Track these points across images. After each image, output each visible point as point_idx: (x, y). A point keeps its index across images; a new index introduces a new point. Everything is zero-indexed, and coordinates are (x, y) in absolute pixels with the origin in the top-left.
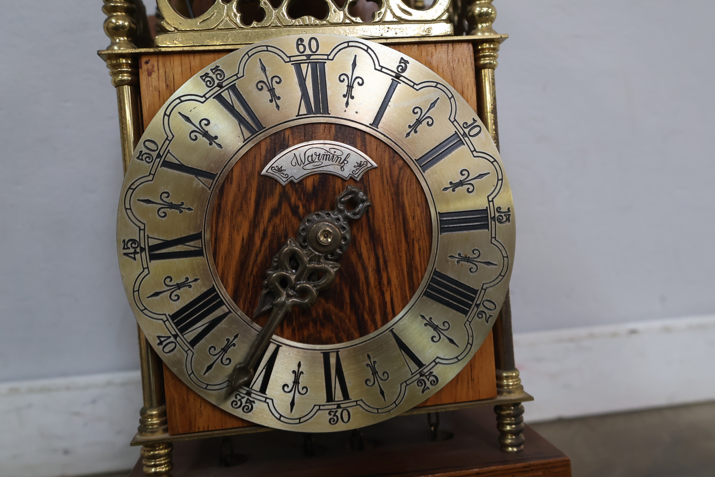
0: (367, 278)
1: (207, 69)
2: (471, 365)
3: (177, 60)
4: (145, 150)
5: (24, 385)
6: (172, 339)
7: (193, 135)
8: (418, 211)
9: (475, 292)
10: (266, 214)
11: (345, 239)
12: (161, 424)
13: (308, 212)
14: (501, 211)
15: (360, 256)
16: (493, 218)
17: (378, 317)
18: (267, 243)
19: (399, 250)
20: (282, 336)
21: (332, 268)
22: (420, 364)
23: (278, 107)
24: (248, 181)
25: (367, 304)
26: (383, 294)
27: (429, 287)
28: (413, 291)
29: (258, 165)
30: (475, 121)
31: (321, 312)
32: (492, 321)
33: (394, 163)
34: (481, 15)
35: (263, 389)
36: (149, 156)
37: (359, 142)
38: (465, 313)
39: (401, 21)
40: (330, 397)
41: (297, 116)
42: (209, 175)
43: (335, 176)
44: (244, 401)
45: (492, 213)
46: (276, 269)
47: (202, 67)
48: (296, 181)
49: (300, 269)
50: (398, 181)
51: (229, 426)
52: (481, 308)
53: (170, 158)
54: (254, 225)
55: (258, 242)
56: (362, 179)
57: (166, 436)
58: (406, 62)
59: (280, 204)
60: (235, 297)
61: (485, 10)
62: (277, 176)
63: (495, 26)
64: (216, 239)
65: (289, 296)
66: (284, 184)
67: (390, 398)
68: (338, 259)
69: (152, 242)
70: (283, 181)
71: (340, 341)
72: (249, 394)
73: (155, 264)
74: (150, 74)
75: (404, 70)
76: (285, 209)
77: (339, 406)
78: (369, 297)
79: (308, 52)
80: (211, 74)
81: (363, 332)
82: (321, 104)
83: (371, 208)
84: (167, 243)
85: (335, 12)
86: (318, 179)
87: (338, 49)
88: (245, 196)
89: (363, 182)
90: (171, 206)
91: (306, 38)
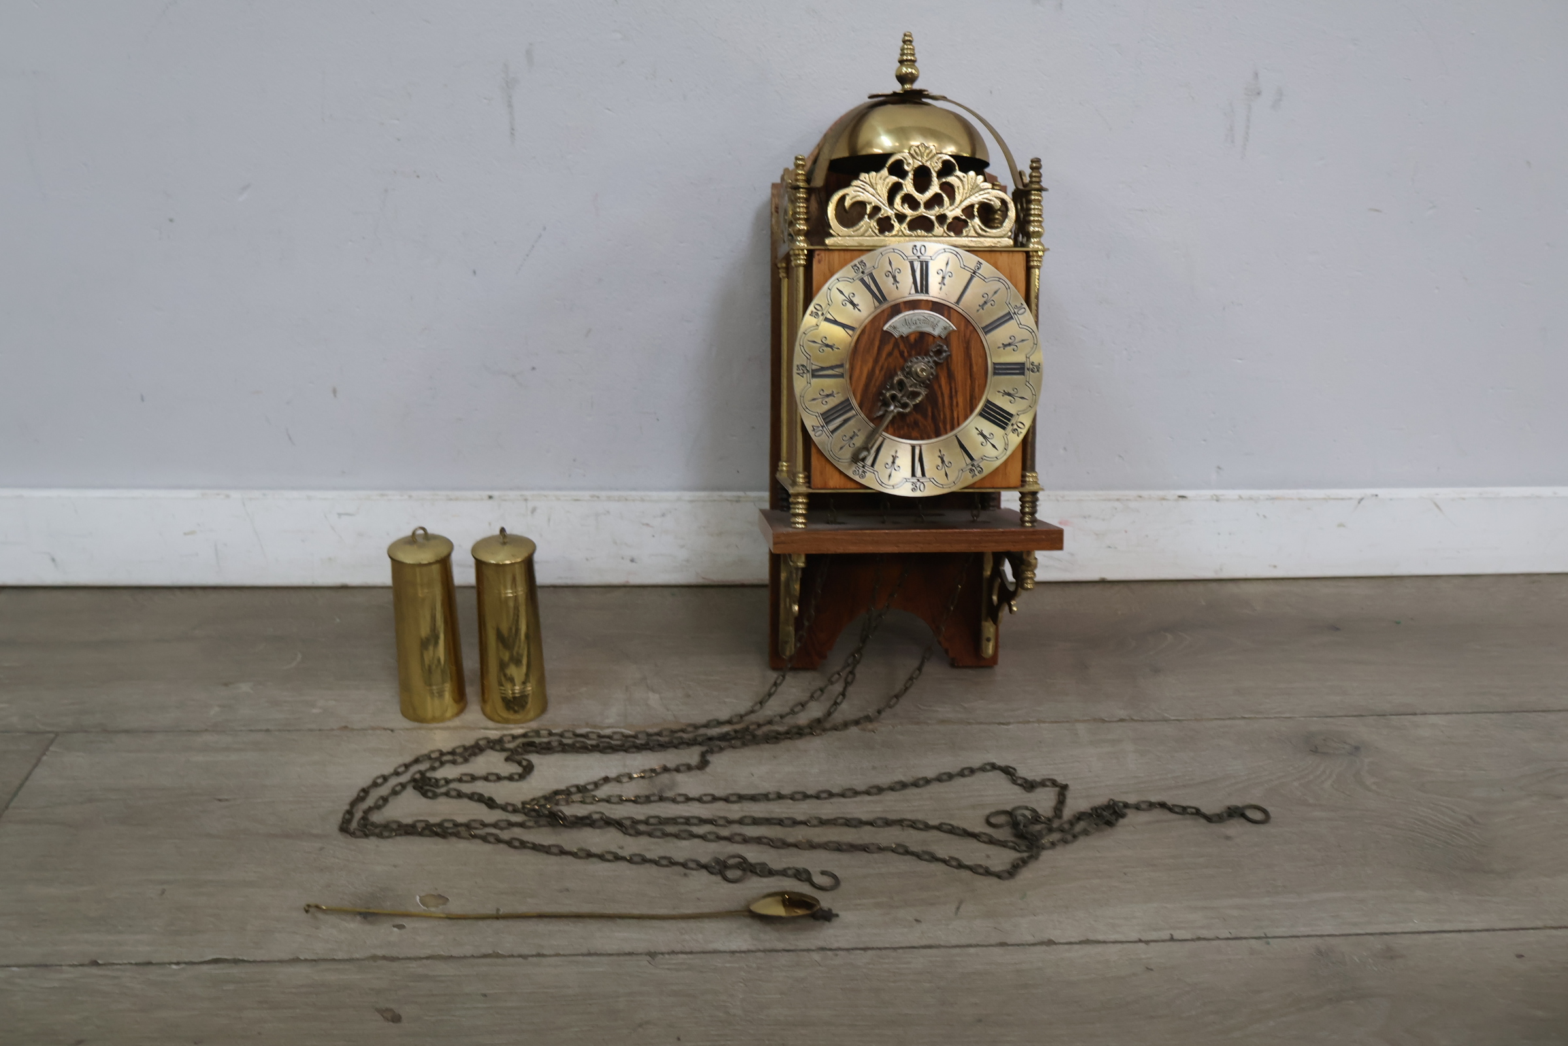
0: (943, 401)
1: (856, 262)
2: (1006, 463)
3: (836, 254)
4: (815, 310)
5: (603, 494)
6: (821, 428)
7: (844, 302)
8: (980, 361)
9: (1011, 415)
10: (884, 355)
11: (932, 374)
12: (804, 483)
13: (910, 355)
14: (1034, 364)
15: (940, 386)
16: (1028, 369)
17: (948, 427)
18: (883, 373)
19: (966, 385)
20: (887, 432)
21: (924, 392)
22: (971, 458)
23: (897, 287)
24: (875, 333)
25: (942, 417)
26: (952, 412)
27: (983, 410)
28: (972, 411)
29: (882, 323)
30: (1023, 304)
31: (912, 418)
32: (1022, 436)
33: (967, 328)
34: (1034, 232)
35: (873, 465)
36: (817, 314)
37: (946, 313)
38: (1004, 428)
39: (980, 236)
40: (913, 474)
41: (908, 294)
42: (852, 328)
43: (929, 334)
44: (860, 471)
45: (1028, 365)
46: (888, 390)
47: (852, 260)
48: (905, 336)
49: (904, 390)
50: (969, 340)
51: (849, 486)
52: (1015, 427)
53: (829, 316)
54: (876, 361)
55: (877, 372)
56: (946, 338)
57: (809, 490)
58: (981, 263)
59: (893, 349)
60: (861, 406)
61: (1037, 229)
62: (893, 332)
63: (1043, 240)
64: (852, 368)
65: (896, 407)
66: (896, 336)
67: (952, 478)
68: (927, 386)
69: (814, 367)
70: (896, 335)
71: (922, 439)
72: (863, 467)
73: (815, 381)
74: (819, 262)
75: (979, 269)
76: (896, 353)
77: (918, 481)
78: (943, 413)
79: (919, 254)
80: (858, 265)
81: (938, 435)
82: (924, 288)
83: (950, 356)
84: (822, 369)
85: (938, 230)
86: (918, 335)
87: (938, 253)
88: (872, 343)
89: (947, 339)
90: (827, 345)
91: (918, 245)
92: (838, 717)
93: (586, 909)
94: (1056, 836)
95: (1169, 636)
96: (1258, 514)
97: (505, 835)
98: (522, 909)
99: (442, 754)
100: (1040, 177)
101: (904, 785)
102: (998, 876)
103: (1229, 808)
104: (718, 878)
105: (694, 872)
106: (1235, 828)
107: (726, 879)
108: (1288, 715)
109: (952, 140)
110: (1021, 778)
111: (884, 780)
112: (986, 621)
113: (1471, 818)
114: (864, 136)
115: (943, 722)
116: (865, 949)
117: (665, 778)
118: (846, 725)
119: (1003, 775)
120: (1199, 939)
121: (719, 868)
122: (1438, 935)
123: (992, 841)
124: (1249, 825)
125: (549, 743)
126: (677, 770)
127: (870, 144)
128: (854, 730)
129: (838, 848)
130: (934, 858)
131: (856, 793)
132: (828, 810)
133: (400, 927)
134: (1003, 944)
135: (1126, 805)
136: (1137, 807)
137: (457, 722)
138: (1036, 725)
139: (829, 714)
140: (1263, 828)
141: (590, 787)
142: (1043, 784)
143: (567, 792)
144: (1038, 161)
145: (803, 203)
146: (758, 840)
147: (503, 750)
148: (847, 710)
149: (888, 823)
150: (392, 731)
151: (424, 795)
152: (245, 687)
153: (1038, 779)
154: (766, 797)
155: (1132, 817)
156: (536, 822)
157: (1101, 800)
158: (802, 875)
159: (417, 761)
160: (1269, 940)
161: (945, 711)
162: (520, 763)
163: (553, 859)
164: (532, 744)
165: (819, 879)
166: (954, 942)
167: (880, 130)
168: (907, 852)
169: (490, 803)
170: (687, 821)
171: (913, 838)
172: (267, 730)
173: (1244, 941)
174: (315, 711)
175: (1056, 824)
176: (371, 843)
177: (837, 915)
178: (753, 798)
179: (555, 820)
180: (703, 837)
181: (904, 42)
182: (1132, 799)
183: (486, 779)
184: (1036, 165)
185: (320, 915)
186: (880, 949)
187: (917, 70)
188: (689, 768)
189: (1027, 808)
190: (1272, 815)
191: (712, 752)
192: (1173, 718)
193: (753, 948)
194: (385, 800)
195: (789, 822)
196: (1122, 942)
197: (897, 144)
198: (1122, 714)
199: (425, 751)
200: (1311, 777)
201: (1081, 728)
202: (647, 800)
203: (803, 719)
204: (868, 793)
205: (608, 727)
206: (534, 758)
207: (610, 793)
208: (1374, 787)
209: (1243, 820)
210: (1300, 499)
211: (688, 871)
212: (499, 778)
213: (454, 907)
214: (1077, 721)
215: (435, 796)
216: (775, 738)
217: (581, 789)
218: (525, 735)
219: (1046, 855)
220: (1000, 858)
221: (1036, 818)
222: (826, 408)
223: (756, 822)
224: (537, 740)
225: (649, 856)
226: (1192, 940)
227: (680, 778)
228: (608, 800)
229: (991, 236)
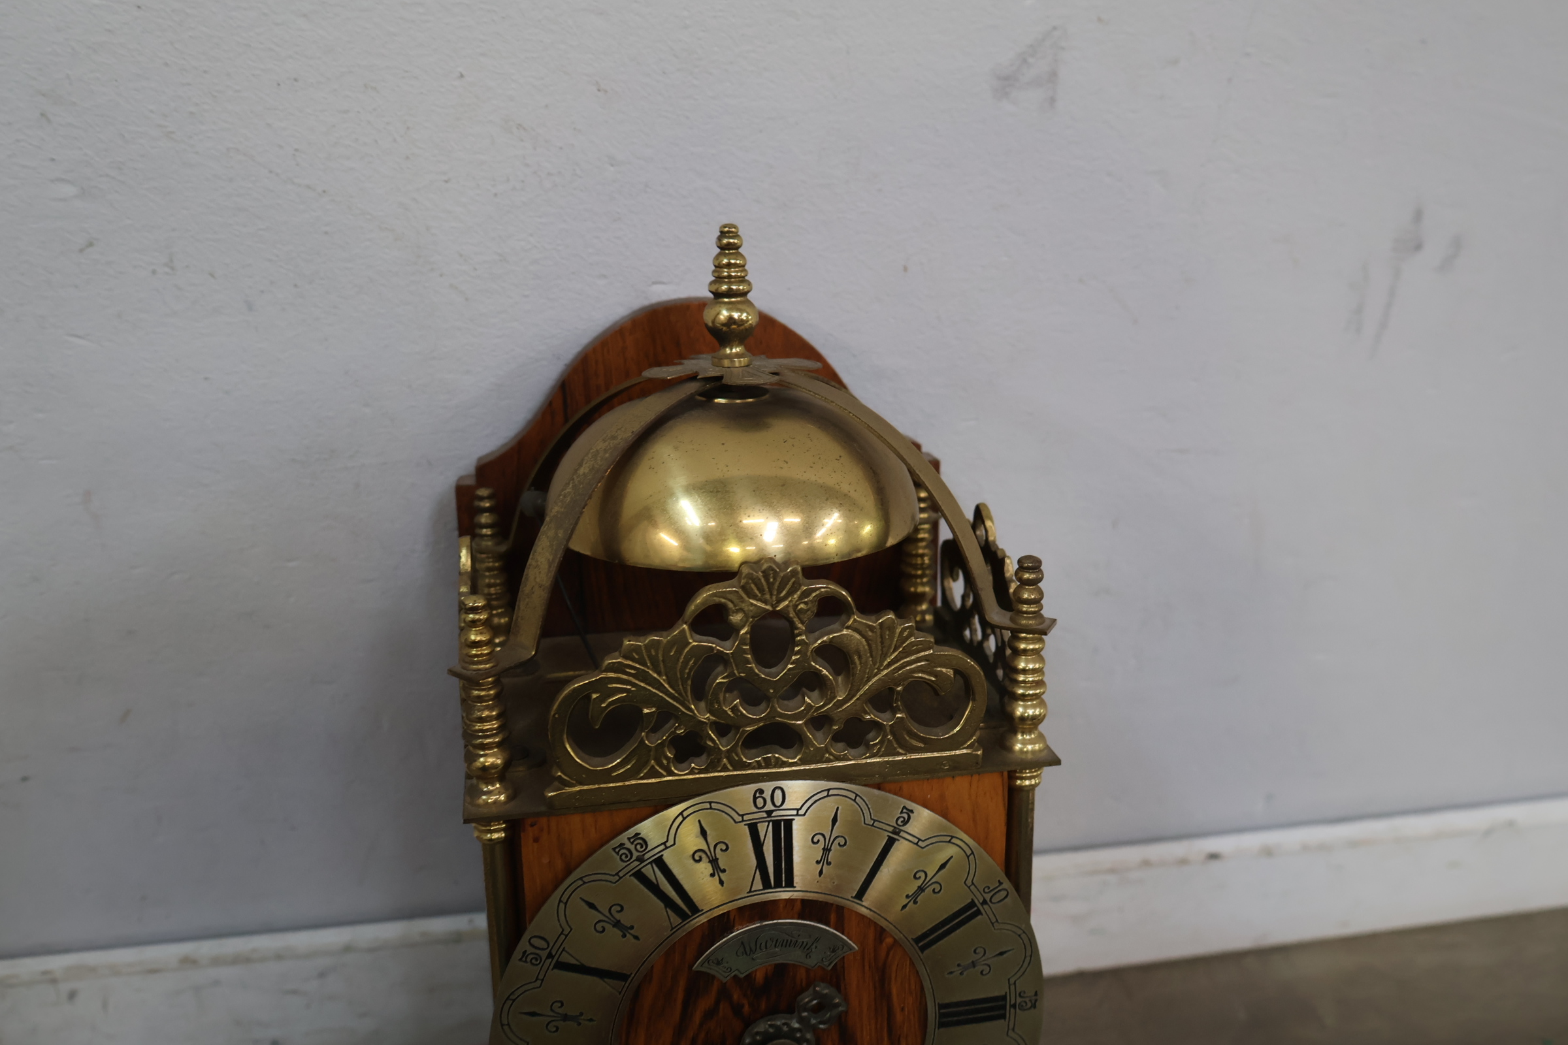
1: (624, 841)
3: (576, 819)
4: (530, 950)
7: (599, 927)
8: (910, 1003)
10: (697, 1017)
13: (756, 1015)
14: (1026, 995)
16: (1012, 1006)
23: (722, 882)
24: (675, 978)
29: (688, 959)
30: (1000, 883)
33: (881, 942)
34: (1023, 719)
36: (537, 957)
37: (833, 917)
39: (906, 749)
41: (748, 893)
42: (620, 977)
43: (797, 968)
45: (1012, 999)
47: (613, 834)
48: (741, 977)
50: (885, 965)
53: (565, 958)
54: (680, 1030)
56: (834, 971)
58: (910, 812)
59: (717, 1004)
61: (1030, 712)
62: (714, 970)
63: (1041, 733)
66: (724, 980)
70: (724, 975)
74: (537, 841)
75: (905, 822)
76: (725, 1010)
79: (769, 807)
80: (628, 845)
82: (785, 875)
83: (846, 1012)
85: (812, 745)
86: (771, 972)
87: (813, 800)
88: (669, 996)
89: (836, 977)
90: (565, 1018)
91: (768, 787)
100: (1037, 602)
109: (832, 496)
127: (652, 514)
144: (1034, 564)
145: (488, 708)
167: (678, 480)
181: (722, 248)
184: (1031, 569)
197: (712, 524)
229: (930, 745)
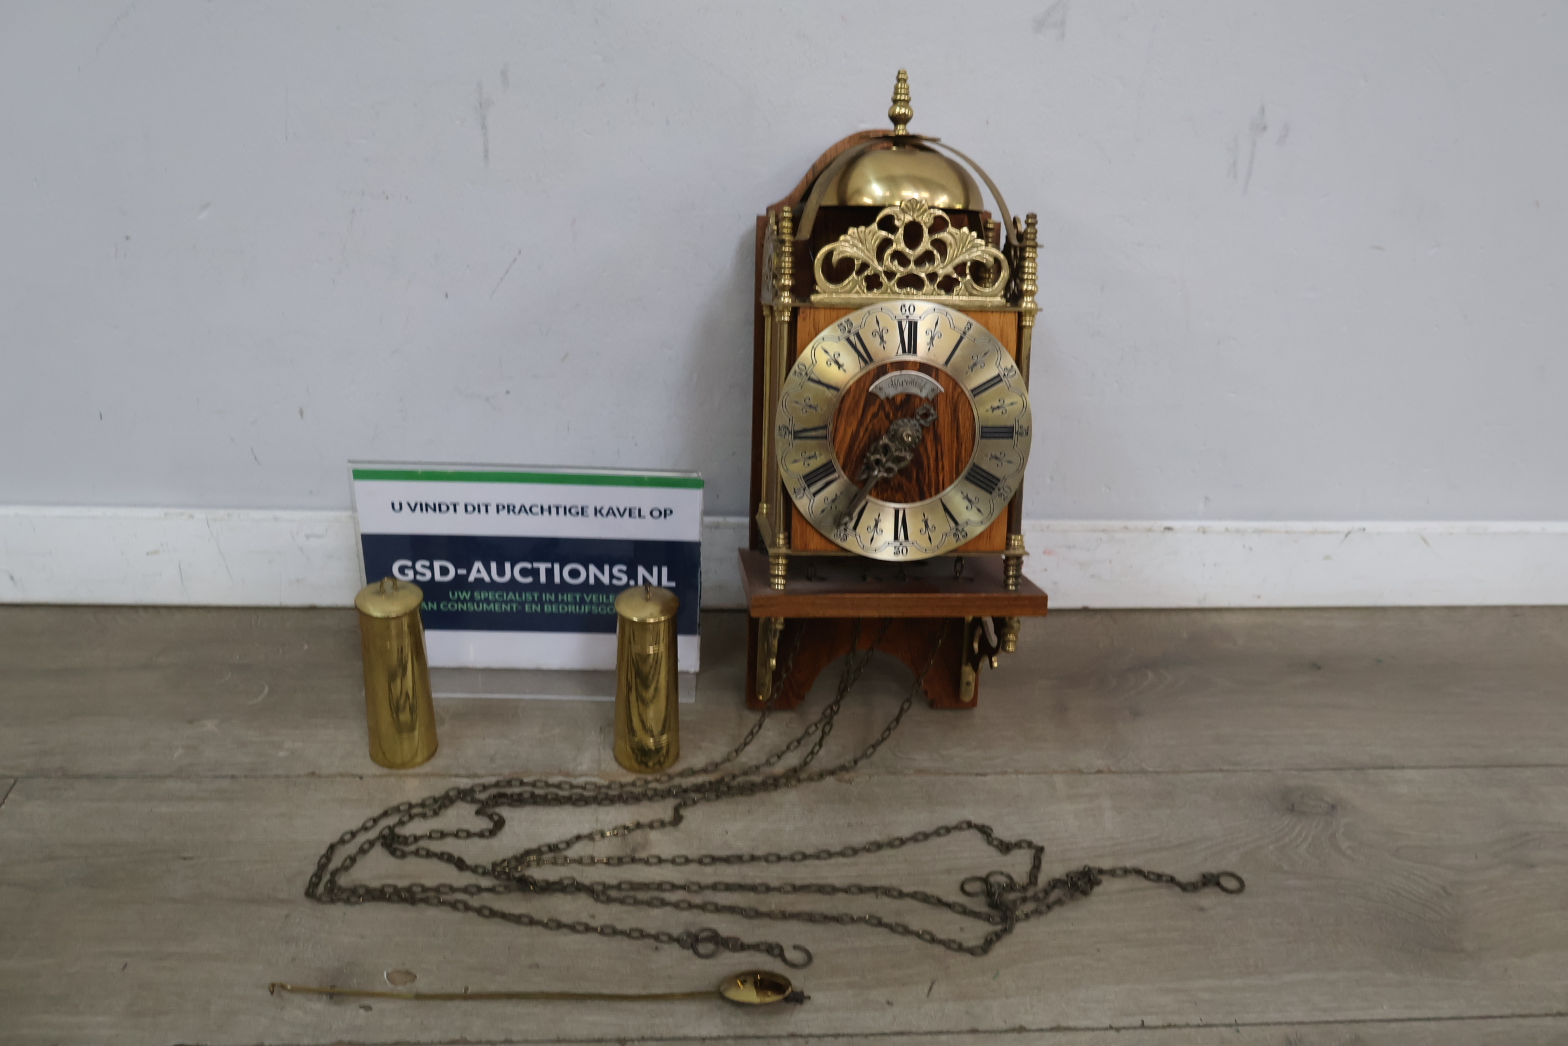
0: (929, 464)
1: (843, 320)
2: (990, 528)
3: (822, 311)
4: (798, 370)
6: (802, 491)
7: (828, 363)
8: (968, 424)
9: (999, 480)
10: (869, 416)
11: (918, 437)
12: (784, 545)
13: (896, 417)
14: (1023, 428)
15: (926, 450)
16: (1017, 432)
17: (933, 491)
18: (867, 435)
19: (952, 448)
20: (870, 496)
21: (909, 456)
22: (956, 523)
24: (860, 394)
25: (927, 480)
26: (938, 476)
27: (969, 474)
28: (958, 475)
29: (867, 385)
30: (1012, 366)
31: (896, 482)
32: (1009, 500)
33: (955, 390)
34: (1027, 291)
35: (855, 528)
36: (801, 374)
37: (934, 374)
38: (991, 493)
39: (971, 294)
40: (896, 538)
41: (896, 355)
42: (836, 389)
43: (915, 396)
44: (842, 534)
45: (1016, 429)
46: (873, 453)
47: (838, 318)
48: (890, 398)
49: (889, 455)
50: (957, 401)
51: (829, 549)
52: (1002, 491)
53: (813, 376)
54: (860, 423)
55: (861, 434)
56: (933, 400)
57: (789, 552)
58: (971, 324)
59: (878, 410)
60: (844, 468)
61: (1030, 288)
62: (879, 393)
63: (1037, 297)
64: (836, 430)
65: (879, 471)
66: (882, 398)
67: (935, 542)
68: (912, 450)
69: (797, 428)
70: (882, 396)
71: (906, 502)
72: (845, 530)
73: (797, 442)
74: (804, 319)
75: (969, 329)
76: (881, 414)
77: (901, 544)
78: (928, 476)
79: (908, 313)
80: (845, 324)
81: (922, 497)
82: (912, 348)
83: (937, 419)
84: (805, 430)
85: (928, 287)
86: (904, 397)
87: (927, 313)
88: (857, 404)
89: (934, 402)
90: (810, 406)
91: (907, 304)
92: (815, 766)
93: (556, 987)
94: (1030, 907)
95: (1151, 675)
96: (1244, 546)
97: (475, 901)
98: (492, 988)
99: (411, 806)
100: (1036, 232)
101: (878, 846)
102: (972, 951)
103: (1204, 876)
104: (689, 953)
105: (666, 946)
106: (1209, 898)
107: (697, 953)
108: (1266, 768)
109: (943, 189)
110: (996, 839)
111: (858, 839)
112: (967, 664)
113: (1444, 888)
114: (854, 182)
115: (920, 772)
116: (836, 1036)
117: (638, 835)
118: (821, 776)
119: (979, 835)
120: (1170, 1026)
121: (691, 941)
122: (1408, 1024)
123: (965, 912)
124: (1223, 894)
125: (520, 794)
126: (651, 826)
127: (859, 192)
128: (830, 780)
129: (810, 918)
130: (906, 931)
131: (830, 855)
132: (803, 873)
133: (368, 1008)
134: (974, 1031)
135: (1101, 872)
136: (1112, 873)
137: (427, 768)
138: (1014, 776)
139: (805, 763)
140: (1237, 899)
141: (562, 846)
142: (1018, 845)
143: (538, 851)
144: (1034, 216)
145: (788, 257)
146: (732, 910)
147: (474, 801)
148: (826, 758)
149: (862, 890)
150: (361, 778)
151: (393, 853)
152: (210, 725)
153: (1013, 840)
154: (739, 859)
155: (1109, 885)
156: (506, 887)
157: (1076, 865)
158: (775, 950)
159: (385, 814)
160: (1240, 1028)
161: (922, 759)
162: (491, 817)
163: (524, 930)
164: (503, 795)
165: (791, 955)
166: (925, 1027)
167: (871, 178)
168: (880, 923)
169: (460, 864)
170: (660, 886)
171: (886, 908)
172: (233, 777)
173: (1215, 1029)
174: (282, 754)
175: (1030, 893)
176: (337, 911)
177: (809, 998)
178: (727, 860)
179: (525, 885)
180: (676, 905)
181: (899, 80)
182: (1106, 864)
183: (456, 835)
184: (1032, 219)
185: (286, 994)
186: (851, 1036)
187: (910, 109)
188: (663, 824)
189: (1002, 873)
190: (1246, 883)
191: (684, 805)
192: (1150, 769)
193: (722, 1034)
194: (353, 860)
195: (763, 889)
196: (1093, 1029)
197: (888, 194)
198: (1100, 763)
199: (394, 803)
200: (1287, 840)
201: (1059, 780)
202: (620, 861)
203: (779, 768)
204: (842, 854)
205: (581, 775)
206: (505, 812)
207: (582, 853)
208: (1349, 852)
209: (1218, 889)
210: (1287, 532)
211: (659, 945)
212: (469, 835)
213: (423, 984)
214: (1055, 772)
215: (404, 855)
216: (750, 789)
217: (553, 848)
218: (497, 785)
219: (1020, 928)
220: (974, 931)
221: (1011, 886)
222: (807, 470)
223: (729, 887)
224: (509, 791)
225: (620, 926)
226: (1163, 1027)
227: (654, 835)
228: (580, 861)
229: (983, 295)
